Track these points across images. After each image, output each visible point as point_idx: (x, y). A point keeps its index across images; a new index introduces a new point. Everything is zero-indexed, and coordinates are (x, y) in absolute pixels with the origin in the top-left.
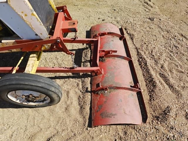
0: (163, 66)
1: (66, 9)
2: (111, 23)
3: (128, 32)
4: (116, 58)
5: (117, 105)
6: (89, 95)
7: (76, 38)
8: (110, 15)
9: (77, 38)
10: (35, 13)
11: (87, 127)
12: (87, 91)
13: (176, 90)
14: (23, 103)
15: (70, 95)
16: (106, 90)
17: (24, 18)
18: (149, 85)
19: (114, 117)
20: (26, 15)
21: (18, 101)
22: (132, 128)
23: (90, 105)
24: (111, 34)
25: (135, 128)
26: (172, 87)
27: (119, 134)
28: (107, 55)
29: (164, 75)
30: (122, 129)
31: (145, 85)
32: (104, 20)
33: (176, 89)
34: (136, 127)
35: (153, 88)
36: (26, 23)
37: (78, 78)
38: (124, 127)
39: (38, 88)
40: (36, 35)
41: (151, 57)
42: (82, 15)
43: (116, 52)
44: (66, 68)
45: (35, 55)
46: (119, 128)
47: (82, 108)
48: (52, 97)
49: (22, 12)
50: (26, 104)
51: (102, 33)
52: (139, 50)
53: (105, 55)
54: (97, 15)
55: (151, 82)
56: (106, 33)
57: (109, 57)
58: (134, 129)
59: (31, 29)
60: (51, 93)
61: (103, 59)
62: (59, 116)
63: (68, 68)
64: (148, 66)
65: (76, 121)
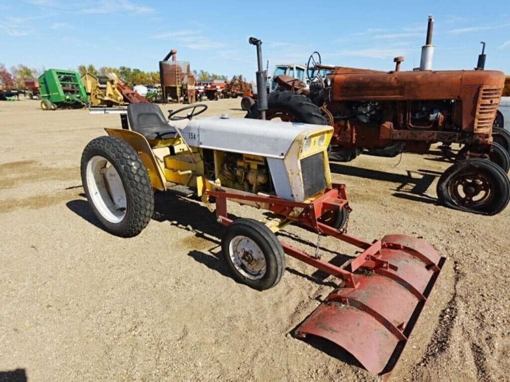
0: (490, 338)
1: (343, 189)
2: (433, 245)
3: (457, 268)
4: (394, 282)
5: (348, 325)
6: (317, 303)
7: (345, 231)
8: (441, 236)
9: (346, 233)
10: (301, 174)
11: (288, 332)
12: (318, 299)
13: (487, 379)
14: (235, 266)
15: (291, 293)
16: (344, 304)
17: (290, 175)
18: (433, 347)
19: (332, 333)
20: (292, 173)
21: (233, 259)
22: (353, 371)
23: (309, 314)
24: (410, 251)
25: (358, 371)
26: (484, 372)
27: (327, 367)
28: (378, 268)
29: (481, 349)
30: (337, 366)
31: (427, 344)
32: (422, 237)
33: (489, 377)
34: (360, 371)
35: (438, 352)
36: (289, 181)
37: (316, 283)
38: (342, 365)
39: (263, 240)
40: (292, 195)
41: (476, 317)
42: (385, 220)
43: (395, 268)
44: (306, 254)
45: (279, 220)
46: (333, 362)
47: (297, 311)
48: (269, 271)
49: (291, 170)
50: (237, 268)
51: (393, 244)
52: (457, 299)
53: (375, 268)
54: (414, 227)
55: (441, 344)
56: (400, 246)
57: (382, 275)
58: (356, 373)
59: (291, 188)
60: (272, 256)
61: (369, 273)
62: (263, 305)
63: (308, 255)
64: (454, 322)
65: (279, 320)
